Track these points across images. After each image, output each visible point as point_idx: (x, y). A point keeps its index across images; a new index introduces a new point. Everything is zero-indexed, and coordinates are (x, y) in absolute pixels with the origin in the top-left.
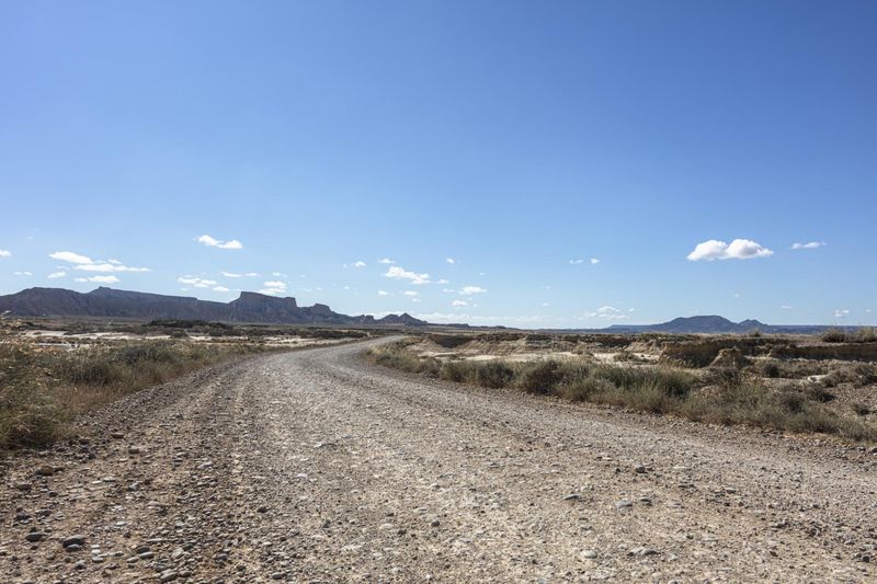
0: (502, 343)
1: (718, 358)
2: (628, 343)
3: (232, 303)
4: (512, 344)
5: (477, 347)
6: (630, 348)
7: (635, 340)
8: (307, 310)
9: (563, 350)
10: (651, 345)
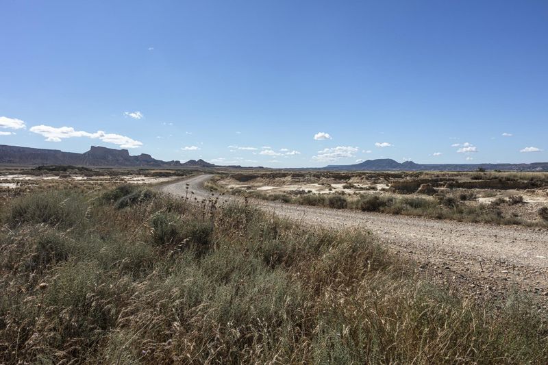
0: (277, 179)
1: (420, 189)
2: (349, 178)
3: (85, 154)
4: (283, 179)
5: (261, 182)
6: (350, 181)
7: (353, 176)
8: (136, 158)
9: (314, 183)
10: (362, 179)
